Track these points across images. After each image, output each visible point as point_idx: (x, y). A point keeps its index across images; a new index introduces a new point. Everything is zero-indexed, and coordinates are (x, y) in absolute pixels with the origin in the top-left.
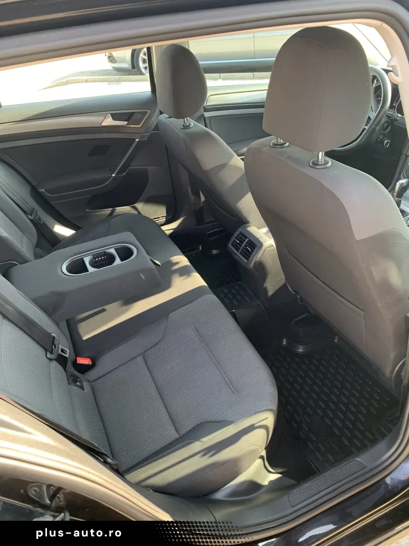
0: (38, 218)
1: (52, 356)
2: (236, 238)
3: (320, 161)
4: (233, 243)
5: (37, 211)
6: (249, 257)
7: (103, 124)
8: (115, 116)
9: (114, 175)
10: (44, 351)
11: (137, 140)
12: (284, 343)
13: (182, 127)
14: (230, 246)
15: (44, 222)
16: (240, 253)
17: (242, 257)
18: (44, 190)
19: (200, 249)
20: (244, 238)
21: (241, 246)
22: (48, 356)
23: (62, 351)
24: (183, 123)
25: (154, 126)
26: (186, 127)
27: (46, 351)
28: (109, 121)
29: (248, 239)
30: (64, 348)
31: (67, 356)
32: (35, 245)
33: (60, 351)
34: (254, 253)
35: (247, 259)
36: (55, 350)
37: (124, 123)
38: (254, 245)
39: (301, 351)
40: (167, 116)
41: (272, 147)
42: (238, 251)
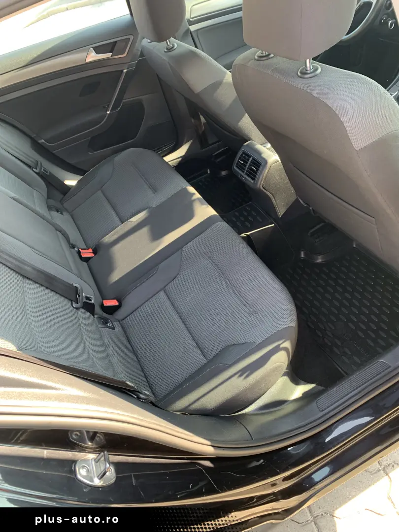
0: (44, 170)
1: (79, 305)
2: (240, 158)
3: (308, 69)
4: (237, 164)
5: (41, 163)
6: (255, 176)
7: (88, 60)
8: (98, 50)
9: (108, 112)
10: (70, 302)
11: (125, 71)
12: (302, 256)
13: (166, 50)
14: (235, 167)
15: (50, 173)
16: (246, 174)
17: (247, 178)
18: (43, 141)
19: (209, 172)
20: (247, 158)
21: (245, 166)
22: (74, 306)
23: (87, 298)
24: (166, 45)
25: (139, 53)
26: (170, 49)
27: (71, 301)
28: (93, 56)
29: (251, 158)
30: (88, 296)
31: (93, 302)
32: (46, 197)
33: (84, 300)
34: (259, 172)
35: (253, 179)
36: (80, 299)
37: (109, 55)
38: (258, 164)
39: (320, 261)
40: (149, 41)
41: (258, 60)
42: (243, 172)
